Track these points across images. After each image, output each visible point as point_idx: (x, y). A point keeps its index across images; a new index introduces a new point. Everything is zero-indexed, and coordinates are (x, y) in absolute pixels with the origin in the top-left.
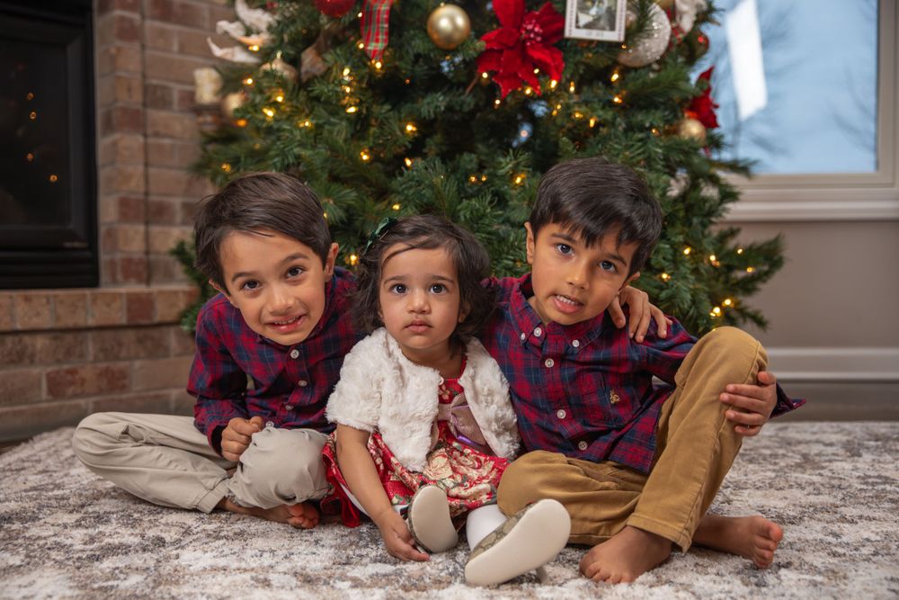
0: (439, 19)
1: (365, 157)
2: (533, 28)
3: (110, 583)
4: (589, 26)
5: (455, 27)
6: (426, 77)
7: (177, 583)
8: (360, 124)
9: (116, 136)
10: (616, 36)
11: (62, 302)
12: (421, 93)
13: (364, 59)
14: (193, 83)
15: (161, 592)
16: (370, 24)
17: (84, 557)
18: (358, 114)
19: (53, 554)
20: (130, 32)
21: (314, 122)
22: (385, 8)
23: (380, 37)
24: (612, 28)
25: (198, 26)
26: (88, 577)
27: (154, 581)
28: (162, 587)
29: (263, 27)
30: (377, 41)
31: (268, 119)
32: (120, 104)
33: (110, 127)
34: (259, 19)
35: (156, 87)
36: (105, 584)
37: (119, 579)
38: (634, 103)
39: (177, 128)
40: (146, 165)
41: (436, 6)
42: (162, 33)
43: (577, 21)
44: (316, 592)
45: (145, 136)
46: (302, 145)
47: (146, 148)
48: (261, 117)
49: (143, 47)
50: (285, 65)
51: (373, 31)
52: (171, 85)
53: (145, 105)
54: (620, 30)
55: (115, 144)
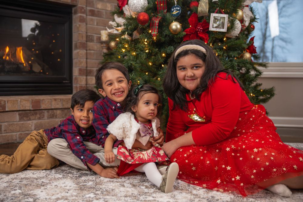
0: (172, 26)
1: (150, 64)
2: (200, 28)
3: (85, 184)
4: (216, 27)
5: (177, 28)
6: (169, 41)
7: (101, 184)
8: (149, 55)
9: (78, 50)
10: (224, 30)
11: (64, 101)
12: (167, 46)
13: (151, 36)
14: (100, 34)
15: (98, 187)
16: (153, 26)
17: (77, 176)
18: (149, 52)
19: (69, 175)
20: (82, 20)
21: (136, 53)
22: (157, 22)
23: (156, 30)
24: (223, 28)
25: (102, 17)
26: (78, 182)
27: (96, 184)
28: (98, 186)
29: (122, 24)
30: (155, 31)
31: (123, 52)
32: (80, 41)
33: (76, 48)
34: (121, 22)
35: (90, 35)
36: (83, 184)
37: (87, 183)
38: (229, 49)
39: (96, 47)
40: (87, 59)
41: (172, 22)
42: (92, 20)
43: (213, 26)
44: (136, 189)
45: (86, 50)
46: (133, 61)
47: (87, 53)
48: (121, 51)
49: (86, 24)
50: (128, 36)
51: (154, 29)
52: (94, 35)
53: (86, 41)
54: (225, 29)
55: (78, 53)
